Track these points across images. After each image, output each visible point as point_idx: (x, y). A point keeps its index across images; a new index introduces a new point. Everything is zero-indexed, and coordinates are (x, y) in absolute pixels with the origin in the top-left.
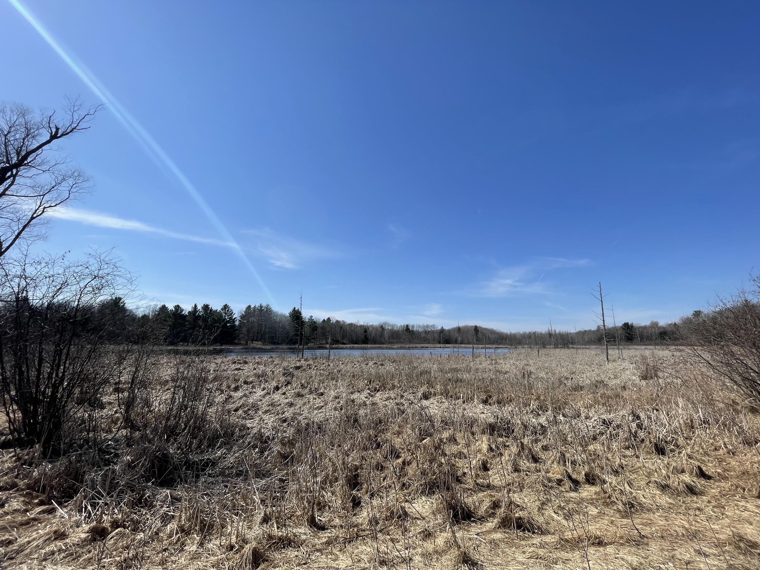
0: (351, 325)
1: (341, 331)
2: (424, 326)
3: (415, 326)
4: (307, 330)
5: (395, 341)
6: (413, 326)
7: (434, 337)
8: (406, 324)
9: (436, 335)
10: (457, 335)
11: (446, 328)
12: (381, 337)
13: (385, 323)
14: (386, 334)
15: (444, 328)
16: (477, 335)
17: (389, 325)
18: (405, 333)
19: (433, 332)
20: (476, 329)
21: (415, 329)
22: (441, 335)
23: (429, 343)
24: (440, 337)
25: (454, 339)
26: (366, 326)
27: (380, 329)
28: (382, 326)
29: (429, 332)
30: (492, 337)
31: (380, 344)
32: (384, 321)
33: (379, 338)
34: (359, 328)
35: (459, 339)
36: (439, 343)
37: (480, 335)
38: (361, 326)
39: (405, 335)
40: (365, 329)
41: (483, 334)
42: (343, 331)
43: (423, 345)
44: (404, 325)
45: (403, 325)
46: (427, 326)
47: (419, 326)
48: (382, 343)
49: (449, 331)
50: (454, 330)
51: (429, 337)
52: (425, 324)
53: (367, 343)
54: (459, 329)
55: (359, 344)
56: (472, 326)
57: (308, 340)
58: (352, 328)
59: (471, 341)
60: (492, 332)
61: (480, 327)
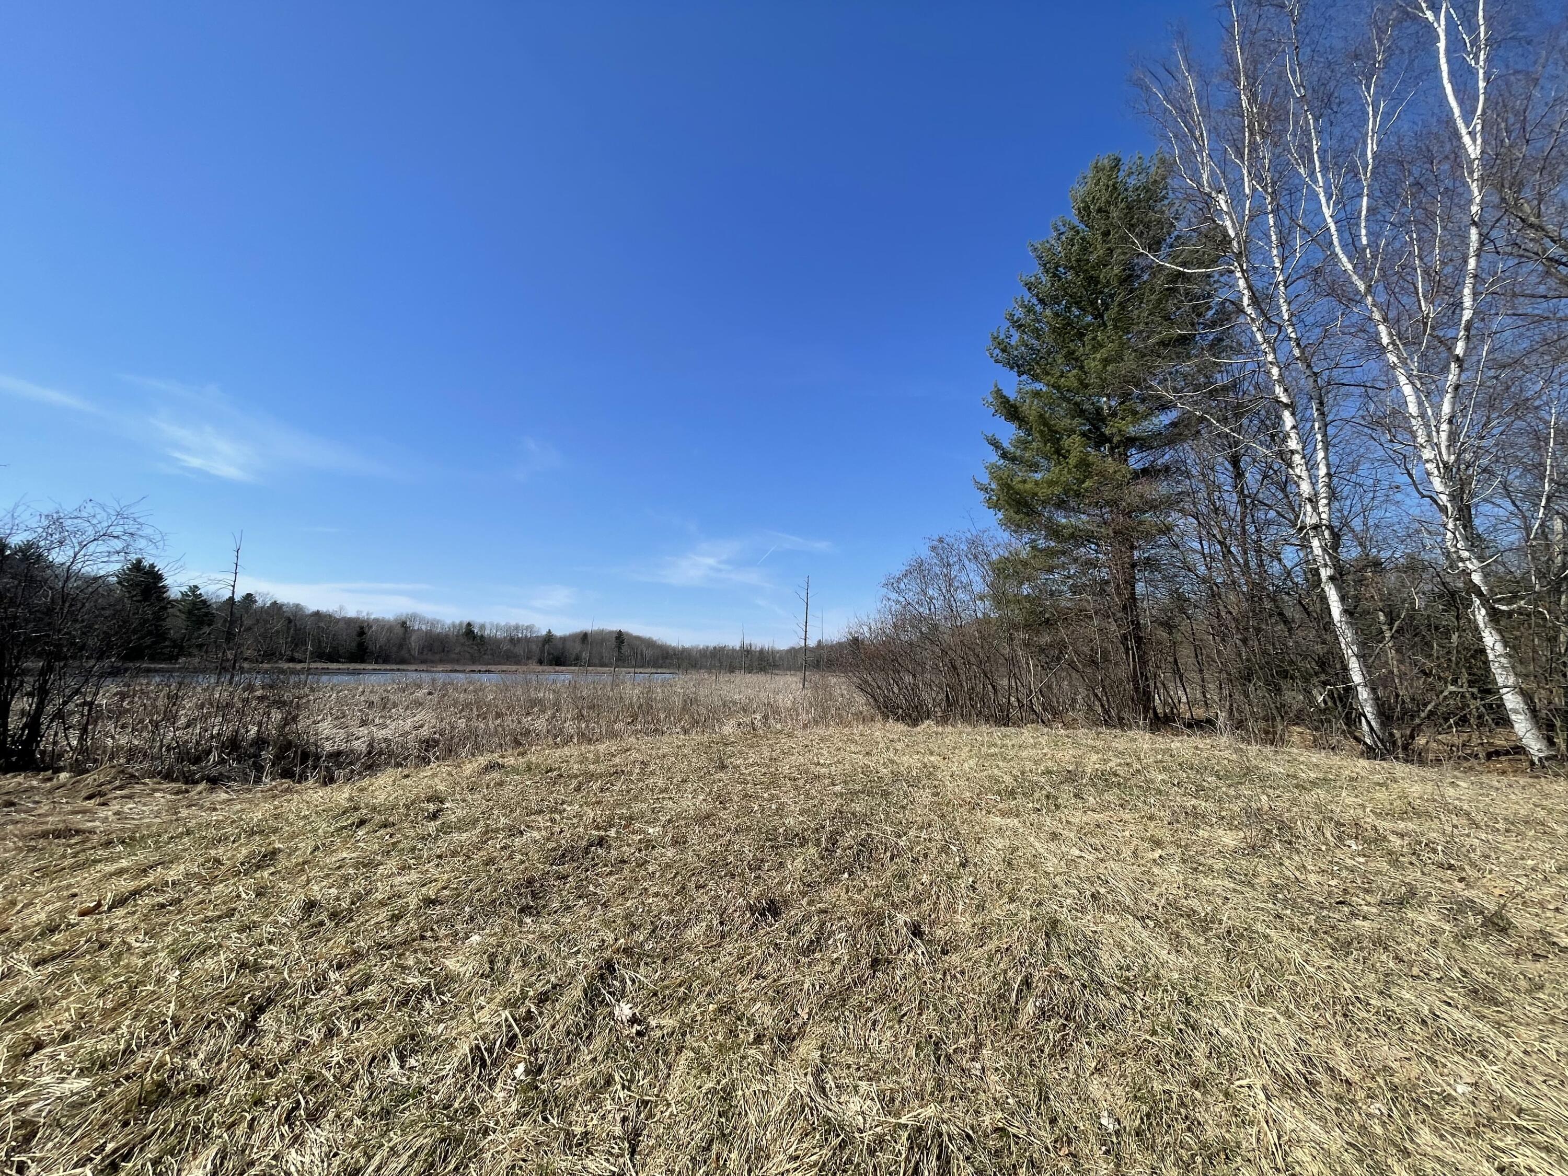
0: (317, 614)
1: (289, 629)
2: (508, 628)
3: (488, 627)
4: (176, 625)
5: (438, 657)
6: (482, 627)
7: (529, 651)
8: (466, 620)
9: (534, 647)
10: (578, 647)
11: (558, 632)
12: (401, 646)
13: (414, 617)
14: (414, 641)
15: (554, 632)
16: (620, 648)
17: (422, 620)
18: (462, 640)
19: (528, 640)
20: (620, 637)
21: (487, 632)
22: (547, 647)
23: (518, 663)
24: (542, 651)
25: (573, 657)
26: (363, 621)
27: (400, 631)
28: (404, 624)
29: (519, 640)
30: (648, 653)
31: (397, 663)
32: (410, 612)
33: (395, 649)
34: (341, 625)
35: (585, 656)
36: (541, 662)
37: (625, 649)
38: (349, 621)
39: (463, 645)
40: (362, 628)
41: (632, 647)
42: (295, 630)
43: (504, 668)
44: (461, 624)
45: (457, 622)
46: (517, 628)
47: (498, 627)
48: (403, 661)
49: (564, 639)
50: (573, 637)
51: (519, 650)
52: (513, 623)
53: (363, 661)
54: (584, 637)
55: (338, 662)
56: (611, 632)
57: (179, 649)
58: (322, 624)
59: (606, 660)
60: (650, 644)
61: (628, 634)
